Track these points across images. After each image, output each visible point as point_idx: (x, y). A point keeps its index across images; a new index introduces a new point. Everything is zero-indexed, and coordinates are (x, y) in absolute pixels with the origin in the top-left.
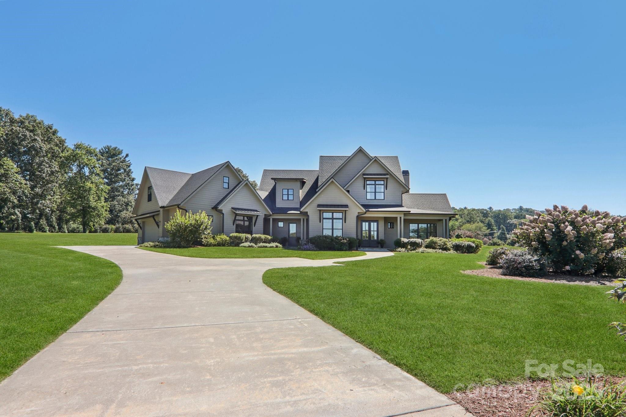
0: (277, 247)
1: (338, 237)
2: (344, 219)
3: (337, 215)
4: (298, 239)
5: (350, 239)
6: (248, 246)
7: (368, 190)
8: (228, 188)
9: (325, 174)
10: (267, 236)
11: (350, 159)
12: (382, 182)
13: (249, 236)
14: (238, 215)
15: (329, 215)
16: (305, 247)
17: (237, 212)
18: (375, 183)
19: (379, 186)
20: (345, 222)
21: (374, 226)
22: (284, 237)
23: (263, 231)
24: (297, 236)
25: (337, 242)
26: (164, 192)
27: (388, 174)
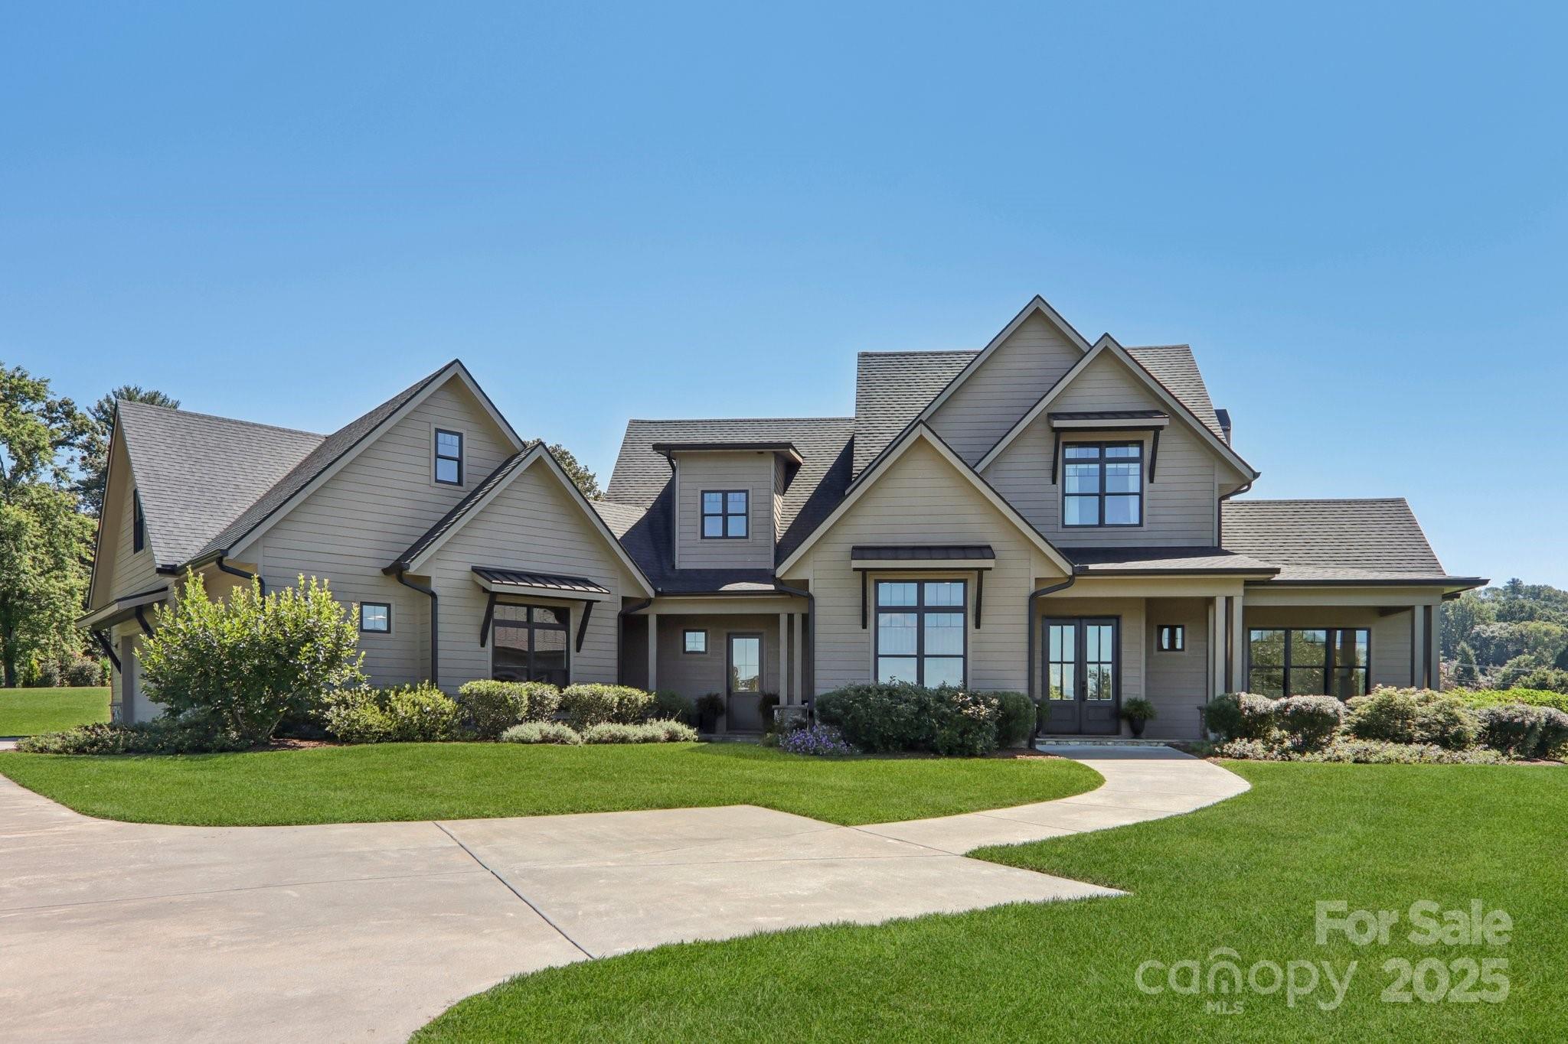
0: (673, 738)
1: (950, 689)
2: (975, 612)
3: (939, 594)
4: (769, 701)
5: (1003, 697)
6: (538, 737)
7: (1072, 486)
8: (460, 483)
9: (882, 427)
10: (628, 690)
11: (981, 364)
12: (1133, 452)
13: (550, 693)
14: (499, 599)
15: (902, 594)
16: (798, 737)
17: (495, 587)
18: (1102, 453)
19: (1121, 466)
20: (978, 626)
21: (1100, 640)
22: (708, 695)
23: (615, 671)
24: (762, 692)
25: (945, 714)
26: (186, 507)
27: (1158, 412)
